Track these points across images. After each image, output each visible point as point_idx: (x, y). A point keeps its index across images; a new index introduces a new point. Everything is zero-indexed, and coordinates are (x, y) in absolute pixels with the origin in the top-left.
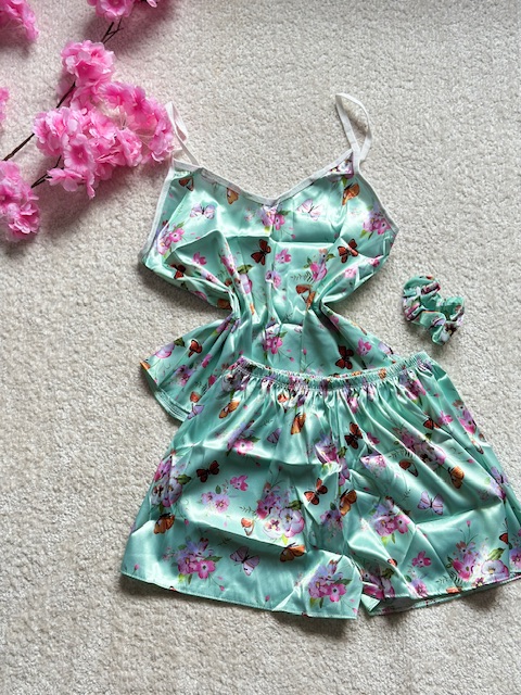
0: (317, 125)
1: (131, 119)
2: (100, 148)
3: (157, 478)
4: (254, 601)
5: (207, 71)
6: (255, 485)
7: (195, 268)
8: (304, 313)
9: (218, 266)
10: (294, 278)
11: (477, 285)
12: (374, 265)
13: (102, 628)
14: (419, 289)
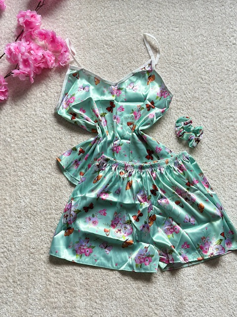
0: (135, 48)
1: (50, 46)
2: (35, 60)
3: (65, 211)
4: (110, 266)
5: (84, 24)
6: (110, 213)
7: (81, 114)
8: (131, 134)
9: (91, 113)
10: (126, 118)
11: (209, 121)
12: (162, 112)
13: (42, 280)
14: (183, 123)
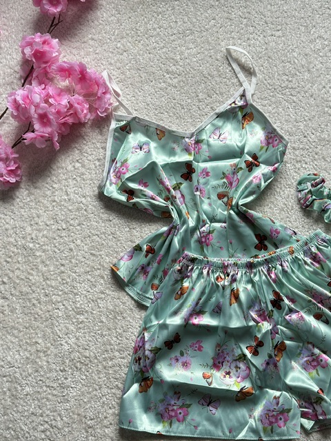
0: (215, 73)
1: (78, 87)
2: (58, 112)
3: (136, 350)
4: (221, 434)
5: (129, 44)
6: (209, 346)
7: (141, 190)
8: (226, 213)
9: (157, 187)
10: (215, 188)
12: (274, 171)
14: (309, 184)
